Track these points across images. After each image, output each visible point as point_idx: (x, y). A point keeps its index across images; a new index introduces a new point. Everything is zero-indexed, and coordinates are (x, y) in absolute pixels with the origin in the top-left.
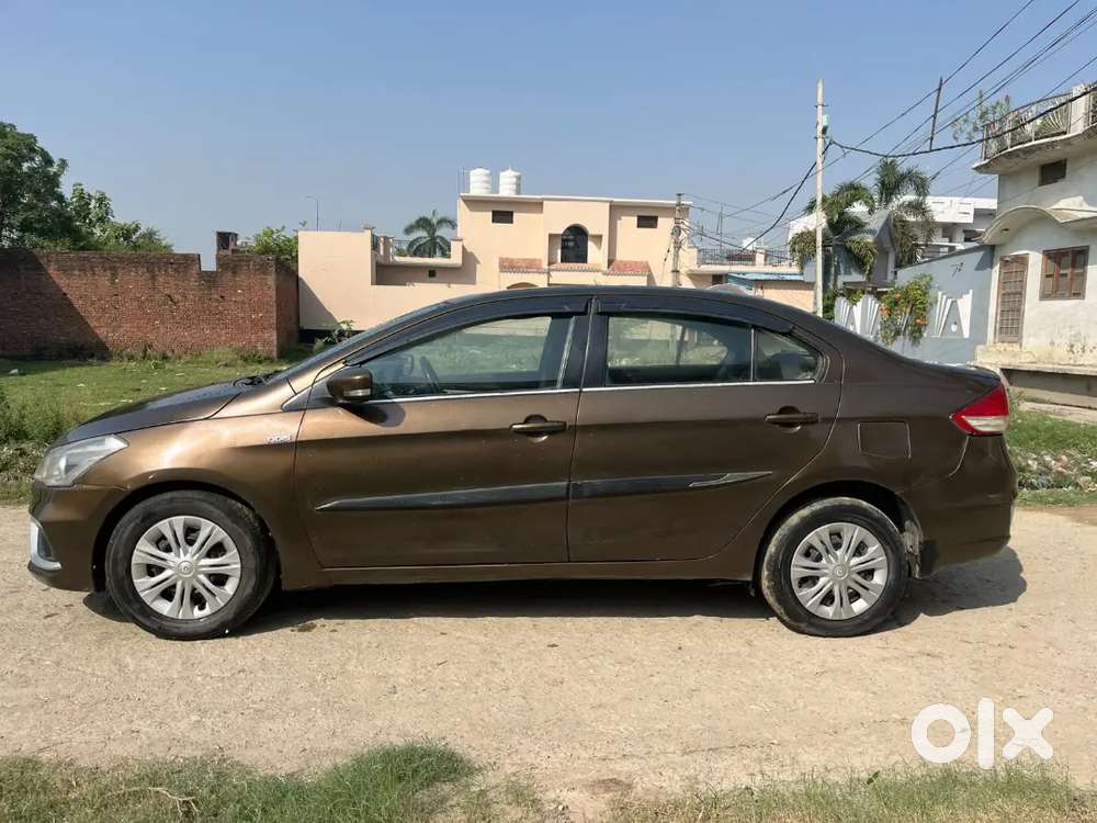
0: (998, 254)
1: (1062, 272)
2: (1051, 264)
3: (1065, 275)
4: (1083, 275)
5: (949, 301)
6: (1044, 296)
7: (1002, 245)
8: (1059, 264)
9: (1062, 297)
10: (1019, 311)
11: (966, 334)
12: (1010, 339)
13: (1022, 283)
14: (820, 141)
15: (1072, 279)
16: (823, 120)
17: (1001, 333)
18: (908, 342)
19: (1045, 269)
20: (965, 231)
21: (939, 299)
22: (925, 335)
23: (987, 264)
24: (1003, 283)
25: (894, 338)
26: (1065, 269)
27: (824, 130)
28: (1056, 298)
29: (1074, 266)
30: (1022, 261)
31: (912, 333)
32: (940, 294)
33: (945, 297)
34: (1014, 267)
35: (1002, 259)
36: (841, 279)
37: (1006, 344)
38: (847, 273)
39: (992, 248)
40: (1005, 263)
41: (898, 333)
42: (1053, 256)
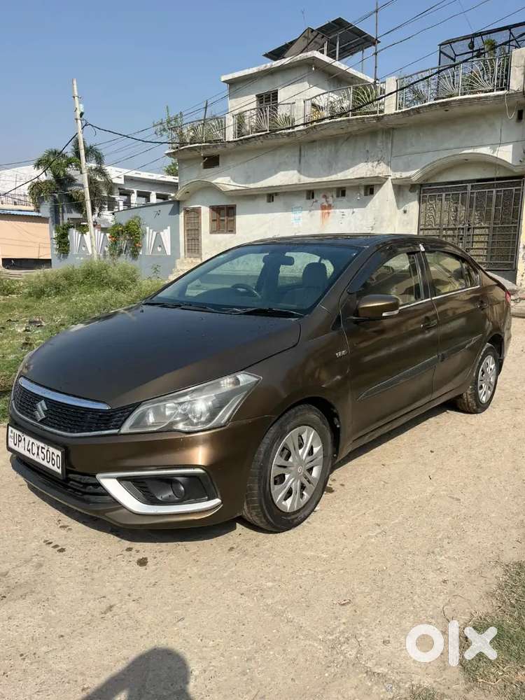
0: (182, 206)
1: (222, 218)
2: (215, 214)
3: (223, 220)
4: (234, 221)
5: (155, 233)
6: (212, 232)
7: (184, 201)
8: (219, 214)
9: (223, 232)
10: (198, 239)
11: (169, 253)
12: (195, 255)
13: (199, 224)
14: (79, 121)
15: (227, 223)
16: (80, 108)
17: (188, 252)
18: (129, 259)
19: (211, 216)
20: (119, 189)
21: (148, 231)
22: (141, 253)
23: (175, 211)
24: (187, 223)
25: (119, 255)
26: (222, 216)
27: (82, 114)
28: (219, 233)
29: (228, 215)
30: (197, 212)
31: (132, 252)
32: (148, 228)
33: (151, 230)
34: (192, 215)
35: (185, 209)
36: (67, 216)
37: (192, 259)
38: (70, 212)
39: (178, 202)
40: (187, 212)
41: (121, 252)
42: (216, 209)
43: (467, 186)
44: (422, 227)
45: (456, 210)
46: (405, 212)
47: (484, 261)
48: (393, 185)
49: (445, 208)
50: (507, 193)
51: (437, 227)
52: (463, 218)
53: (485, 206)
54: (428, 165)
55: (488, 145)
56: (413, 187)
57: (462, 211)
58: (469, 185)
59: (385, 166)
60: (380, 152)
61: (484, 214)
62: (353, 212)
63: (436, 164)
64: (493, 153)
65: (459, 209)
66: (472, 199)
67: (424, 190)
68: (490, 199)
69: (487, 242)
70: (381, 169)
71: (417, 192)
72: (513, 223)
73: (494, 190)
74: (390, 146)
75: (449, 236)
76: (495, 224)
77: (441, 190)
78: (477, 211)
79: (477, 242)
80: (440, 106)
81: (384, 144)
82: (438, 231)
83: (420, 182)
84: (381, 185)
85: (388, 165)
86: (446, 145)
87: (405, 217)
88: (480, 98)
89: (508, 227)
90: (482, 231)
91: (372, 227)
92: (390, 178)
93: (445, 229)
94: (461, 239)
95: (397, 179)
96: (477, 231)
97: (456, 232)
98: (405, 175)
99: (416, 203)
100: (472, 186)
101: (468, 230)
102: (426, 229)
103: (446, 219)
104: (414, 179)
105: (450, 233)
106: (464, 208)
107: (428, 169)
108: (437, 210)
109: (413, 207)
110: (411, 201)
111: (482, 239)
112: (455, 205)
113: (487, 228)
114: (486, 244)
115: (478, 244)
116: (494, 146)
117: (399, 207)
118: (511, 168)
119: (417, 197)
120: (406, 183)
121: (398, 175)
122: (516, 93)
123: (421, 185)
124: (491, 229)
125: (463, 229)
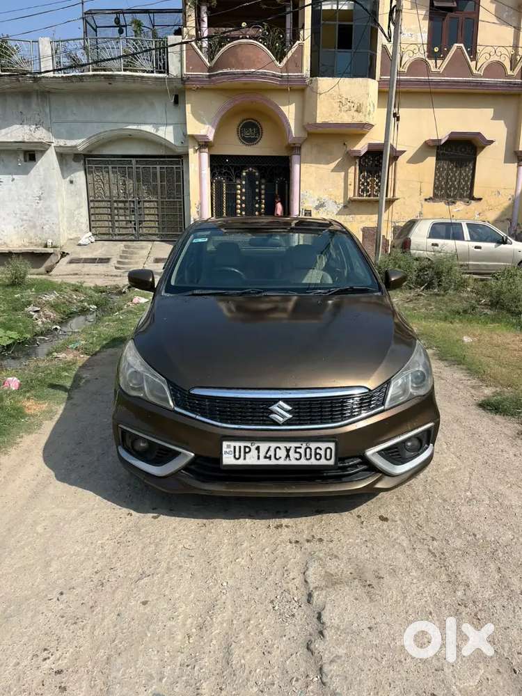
43: (131, 161)
44: (91, 198)
45: (124, 184)
46: (71, 182)
47: (157, 232)
48: (56, 153)
49: (113, 180)
50: (169, 170)
51: (108, 199)
52: (132, 190)
53: (151, 181)
54: (94, 136)
55: (151, 124)
56: (77, 157)
57: (130, 184)
58: (134, 160)
59: (44, 131)
60: (37, 116)
61: (151, 189)
62: (13, 180)
63: (102, 136)
64: (157, 131)
65: (126, 182)
66: (138, 173)
67: (88, 160)
68: (155, 174)
69: (158, 215)
70: (41, 135)
71: (82, 162)
72: (177, 198)
73: (158, 167)
74: (48, 110)
75: (121, 208)
76: (162, 198)
77: (107, 162)
78: (144, 185)
79: (148, 215)
80: (105, 78)
81: (41, 109)
82: (109, 203)
83: (85, 153)
84: (43, 152)
85: (48, 130)
86: (110, 118)
87: (72, 187)
88: (143, 77)
89: (174, 202)
90: (152, 205)
91: (39, 197)
92: (53, 145)
93: (116, 201)
94: (133, 211)
95: (60, 146)
96: (147, 205)
97: (127, 204)
98: (70, 143)
99: (82, 173)
100: (137, 161)
101: (139, 203)
102: (97, 201)
103: (115, 192)
104: (80, 149)
105: (121, 205)
106: (131, 182)
107: (94, 140)
108: (105, 182)
109: (80, 177)
110: (76, 170)
111: (152, 211)
112: (123, 178)
113: (156, 201)
114: (156, 217)
115: (149, 216)
116: (156, 125)
117: (64, 177)
118: (173, 147)
119: (82, 168)
120: (70, 151)
121: (62, 143)
122: (176, 78)
123: (86, 156)
124: (160, 203)
125: (134, 202)
